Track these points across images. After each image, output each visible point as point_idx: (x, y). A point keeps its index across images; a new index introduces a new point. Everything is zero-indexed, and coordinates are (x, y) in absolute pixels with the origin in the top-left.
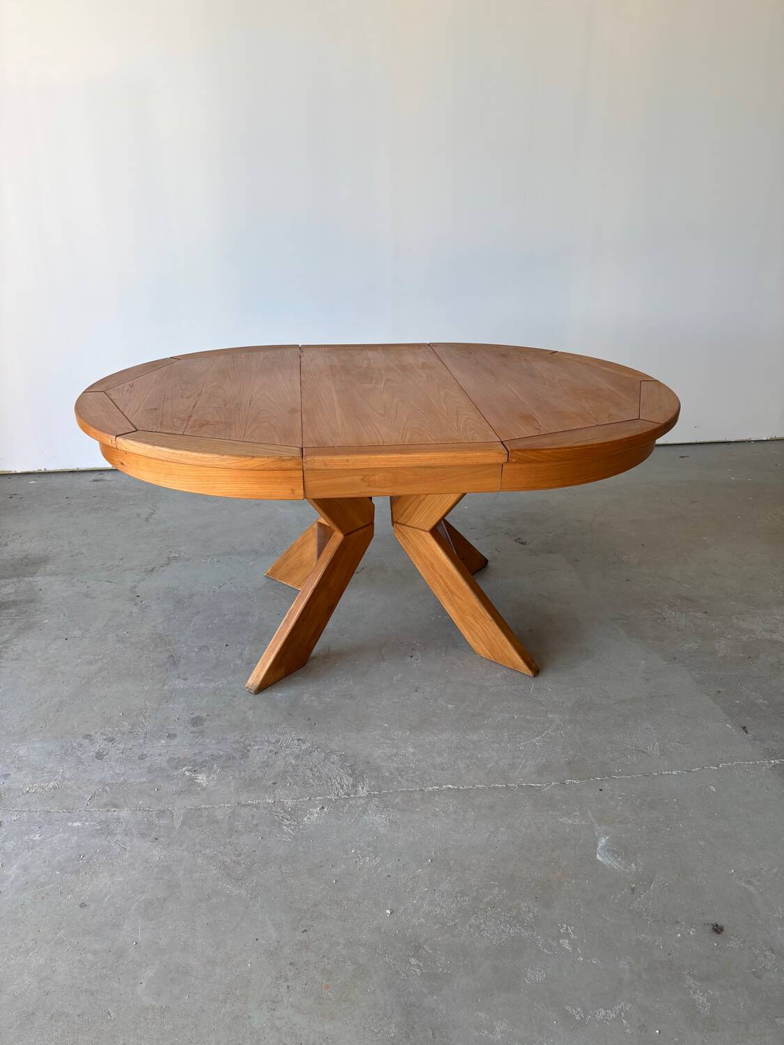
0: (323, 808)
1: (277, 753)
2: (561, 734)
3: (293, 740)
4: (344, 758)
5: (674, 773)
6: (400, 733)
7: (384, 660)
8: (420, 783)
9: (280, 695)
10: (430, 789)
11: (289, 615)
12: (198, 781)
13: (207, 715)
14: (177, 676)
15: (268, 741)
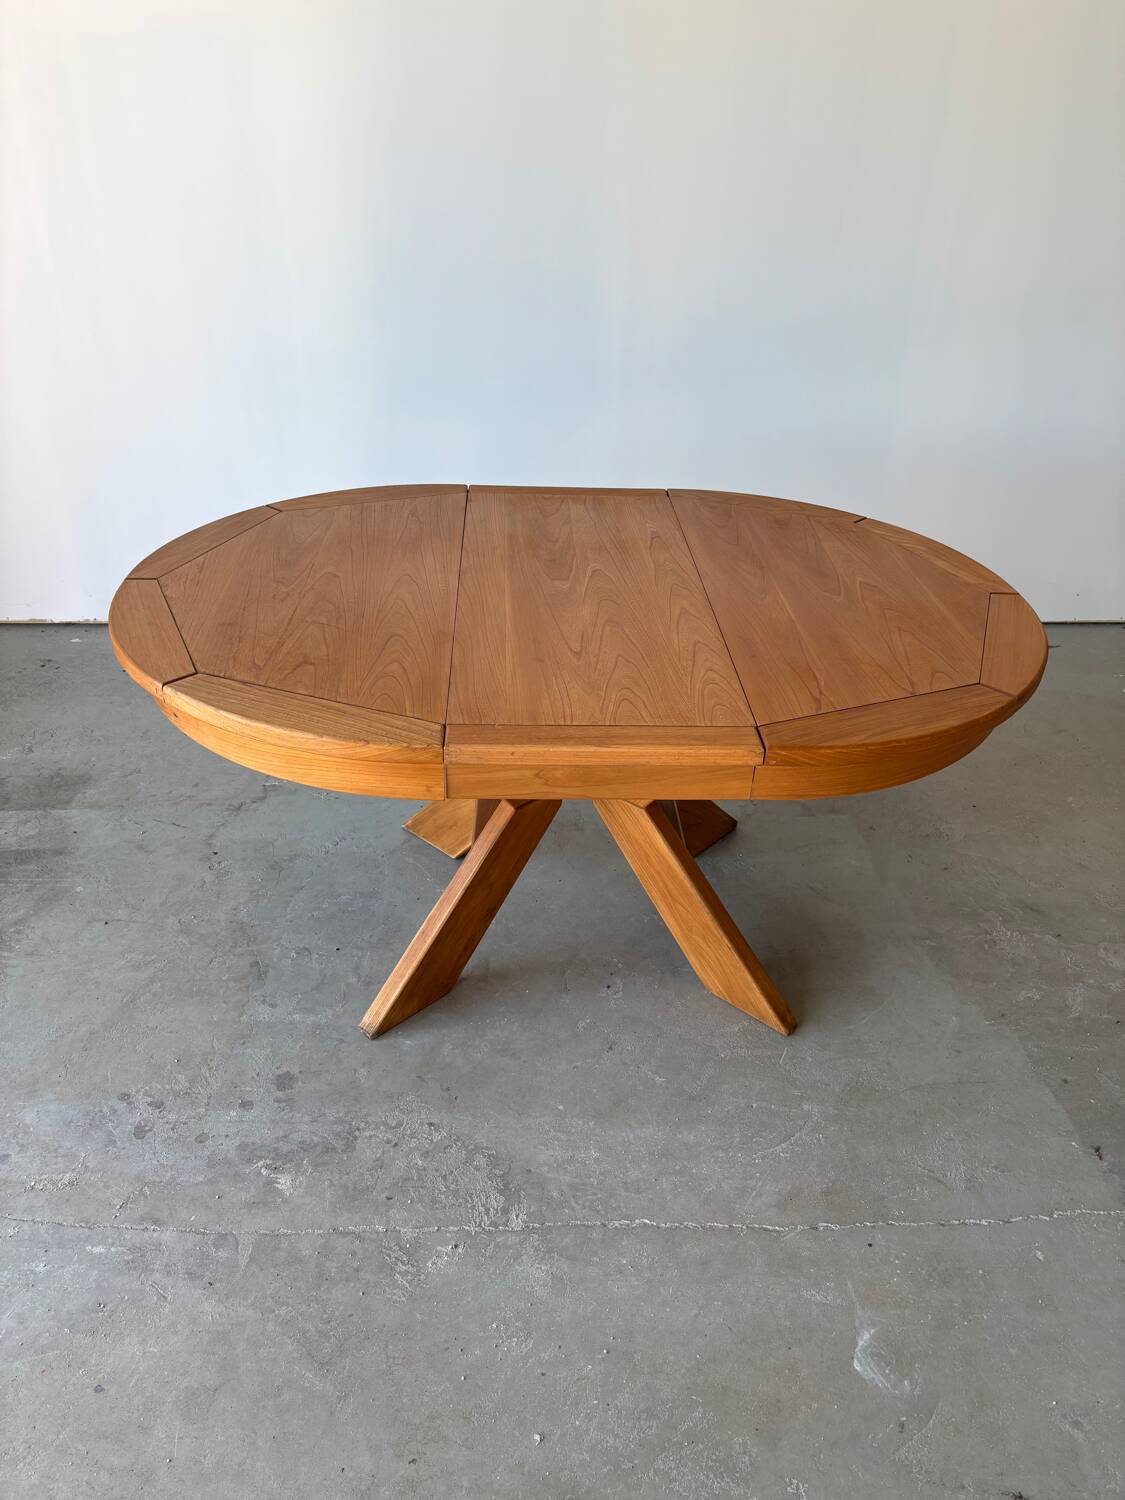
0: (456, 1246)
1: (396, 1144)
2: (819, 1140)
3: (422, 1124)
4: (494, 1160)
5: (984, 1222)
6: (580, 1122)
7: (566, 990)
8: (603, 1213)
9: (409, 1042)
10: (617, 1224)
11: (428, 924)
12: (278, 1186)
13: (300, 1072)
14: (262, 999)
15: (385, 1124)
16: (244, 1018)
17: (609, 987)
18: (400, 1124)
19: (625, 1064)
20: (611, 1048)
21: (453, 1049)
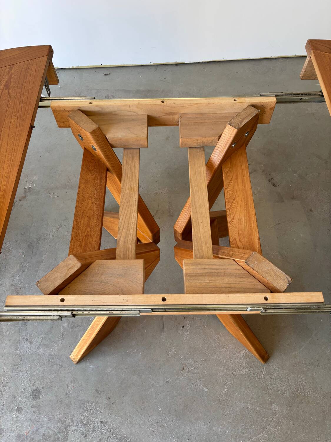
13: (43, 388)
14: (26, 338)
15: (81, 422)
16: (18, 351)
17: (183, 327)
18: (87, 422)
19: (190, 379)
20: (184, 369)
21: (111, 371)
